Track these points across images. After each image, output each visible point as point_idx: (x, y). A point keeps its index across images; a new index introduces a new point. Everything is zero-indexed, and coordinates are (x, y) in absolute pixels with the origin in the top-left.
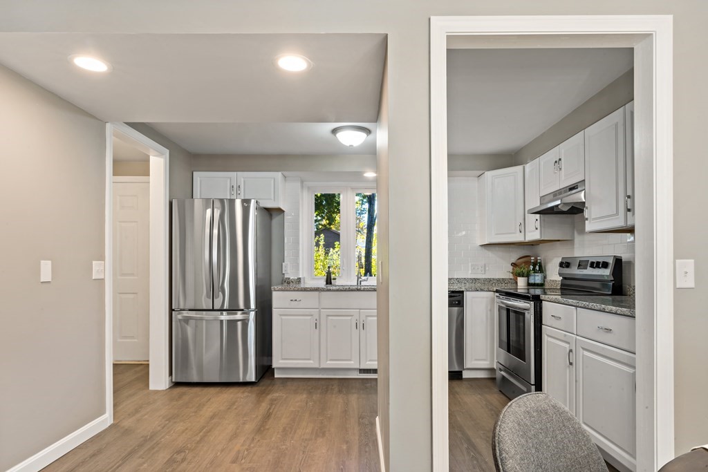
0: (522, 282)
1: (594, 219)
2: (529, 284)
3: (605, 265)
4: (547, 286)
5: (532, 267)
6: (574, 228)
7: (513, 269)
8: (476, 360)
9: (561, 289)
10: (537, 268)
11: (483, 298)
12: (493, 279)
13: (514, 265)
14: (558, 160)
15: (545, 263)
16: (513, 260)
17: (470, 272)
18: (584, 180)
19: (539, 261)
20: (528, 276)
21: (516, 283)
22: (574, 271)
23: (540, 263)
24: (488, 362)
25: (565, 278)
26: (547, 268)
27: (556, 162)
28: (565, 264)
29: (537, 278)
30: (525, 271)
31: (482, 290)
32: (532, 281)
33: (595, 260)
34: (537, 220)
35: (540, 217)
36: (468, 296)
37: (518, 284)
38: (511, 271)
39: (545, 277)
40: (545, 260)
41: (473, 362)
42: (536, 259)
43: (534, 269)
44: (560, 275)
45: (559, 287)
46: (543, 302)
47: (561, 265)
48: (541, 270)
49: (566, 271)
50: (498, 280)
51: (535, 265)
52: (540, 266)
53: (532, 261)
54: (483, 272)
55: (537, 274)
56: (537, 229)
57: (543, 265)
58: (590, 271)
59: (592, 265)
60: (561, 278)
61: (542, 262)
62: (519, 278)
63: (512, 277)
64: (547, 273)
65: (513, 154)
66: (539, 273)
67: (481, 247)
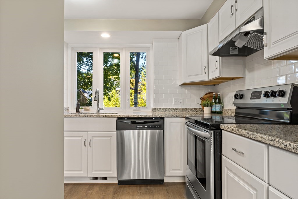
0: (207, 110)
1: (274, 43)
2: (212, 112)
3: (282, 94)
4: (224, 114)
5: (213, 100)
6: (245, 68)
7: (202, 102)
8: (173, 170)
9: (236, 116)
10: (217, 100)
11: (178, 122)
12: (189, 109)
13: (202, 99)
14: (233, 4)
15: (223, 97)
16: (202, 96)
17: (173, 104)
18: (263, 7)
19: (218, 96)
20: (211, 106)
21: (204, 111)
22: (248, 101)
23: (219, 97)
24: (181, 172)
25: (238, 108)
26: (224, 101)
27: (232, 6)
28: (239, 96)
29: (217, 108)
30: (209, 103)
31: (177, 117)
32: (214, 110)
33: (269, 90)
34: (217, 61)
35: (220, 59)
36: (168, 121)
37: (205, 112)
38: (200, 103)
39: (223, 107)
40: (222, 95)
41: (171, 172)
42: (217, 94)
43: (215, 101)
44: (235, 105)
45: (234, 115)
46: (223, 131)
47: (236, 97)
48: (220, 102)
49: (240, 101)
50: (192, 109)
51: (215, 98)
52: (219, 99)
53: (214, 96)
54: (182, 104)
55: (217, 105)
56: (217, 68)
57: (221, 99)
58: (263, 101)
59: (267, 95)
60: (236, 107)
61: (221, 97)
62: (205, 108)
63: (200, 107)
64: (224, 104)
65: (201, 19)
66: (218, 104)
67: (180, 87)
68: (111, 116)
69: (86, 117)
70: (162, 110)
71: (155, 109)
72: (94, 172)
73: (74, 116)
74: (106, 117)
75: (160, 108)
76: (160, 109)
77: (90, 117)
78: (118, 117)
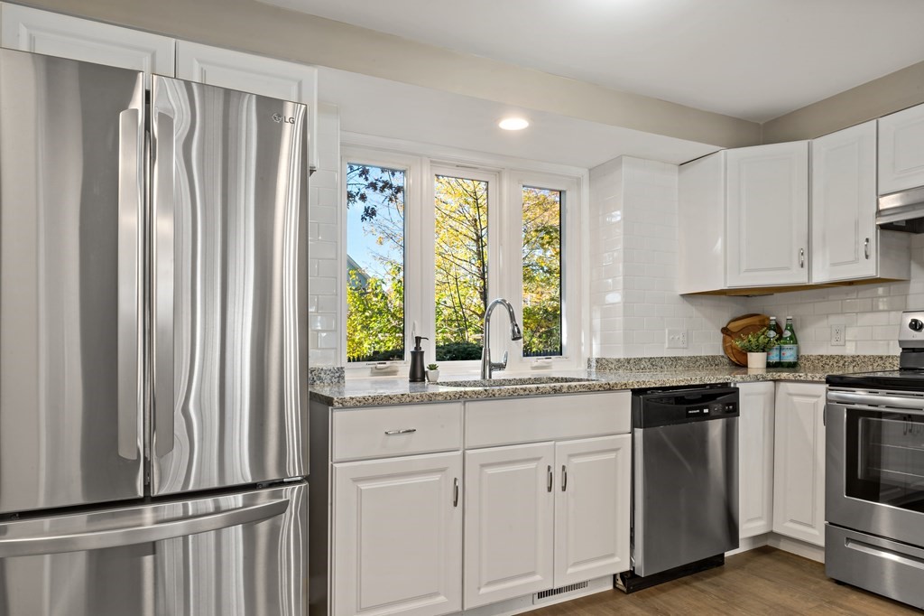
0: (756, 360)
2: (769, 365)
5: (772, 333)
6: (910, 259)
9: (903, 370)
10: (787, 333)
17: (667, 345)
23: (791, 326)
25: (913, 350)
32: (775, 359)
34: (867, 240)
37: (750, 366)
48: (794, 339)
50: (706, 359)
52: (792, 331)
53: (773, 323)
54: (686, 345)
55: (787, 346)
56: (867, 257)
60: (899, 350)
65: (761, 123)
66: (790, 343)
67: (681, 298)
68: (623, 387)
69: (556, 391)
70: (643, 362)
71: (628, 363)
72: (570, 570)
73: (522, 392)
74: (610, 389)
75: (640, 357)
76: (640, 360)
77: (570, 391)
78: (632, 390)
